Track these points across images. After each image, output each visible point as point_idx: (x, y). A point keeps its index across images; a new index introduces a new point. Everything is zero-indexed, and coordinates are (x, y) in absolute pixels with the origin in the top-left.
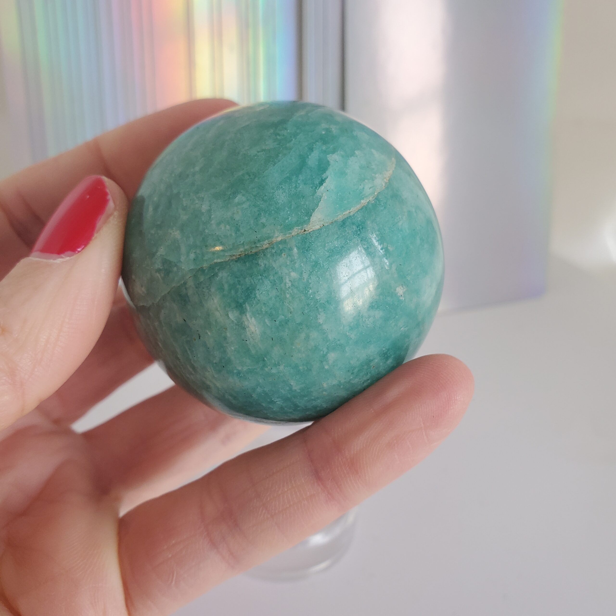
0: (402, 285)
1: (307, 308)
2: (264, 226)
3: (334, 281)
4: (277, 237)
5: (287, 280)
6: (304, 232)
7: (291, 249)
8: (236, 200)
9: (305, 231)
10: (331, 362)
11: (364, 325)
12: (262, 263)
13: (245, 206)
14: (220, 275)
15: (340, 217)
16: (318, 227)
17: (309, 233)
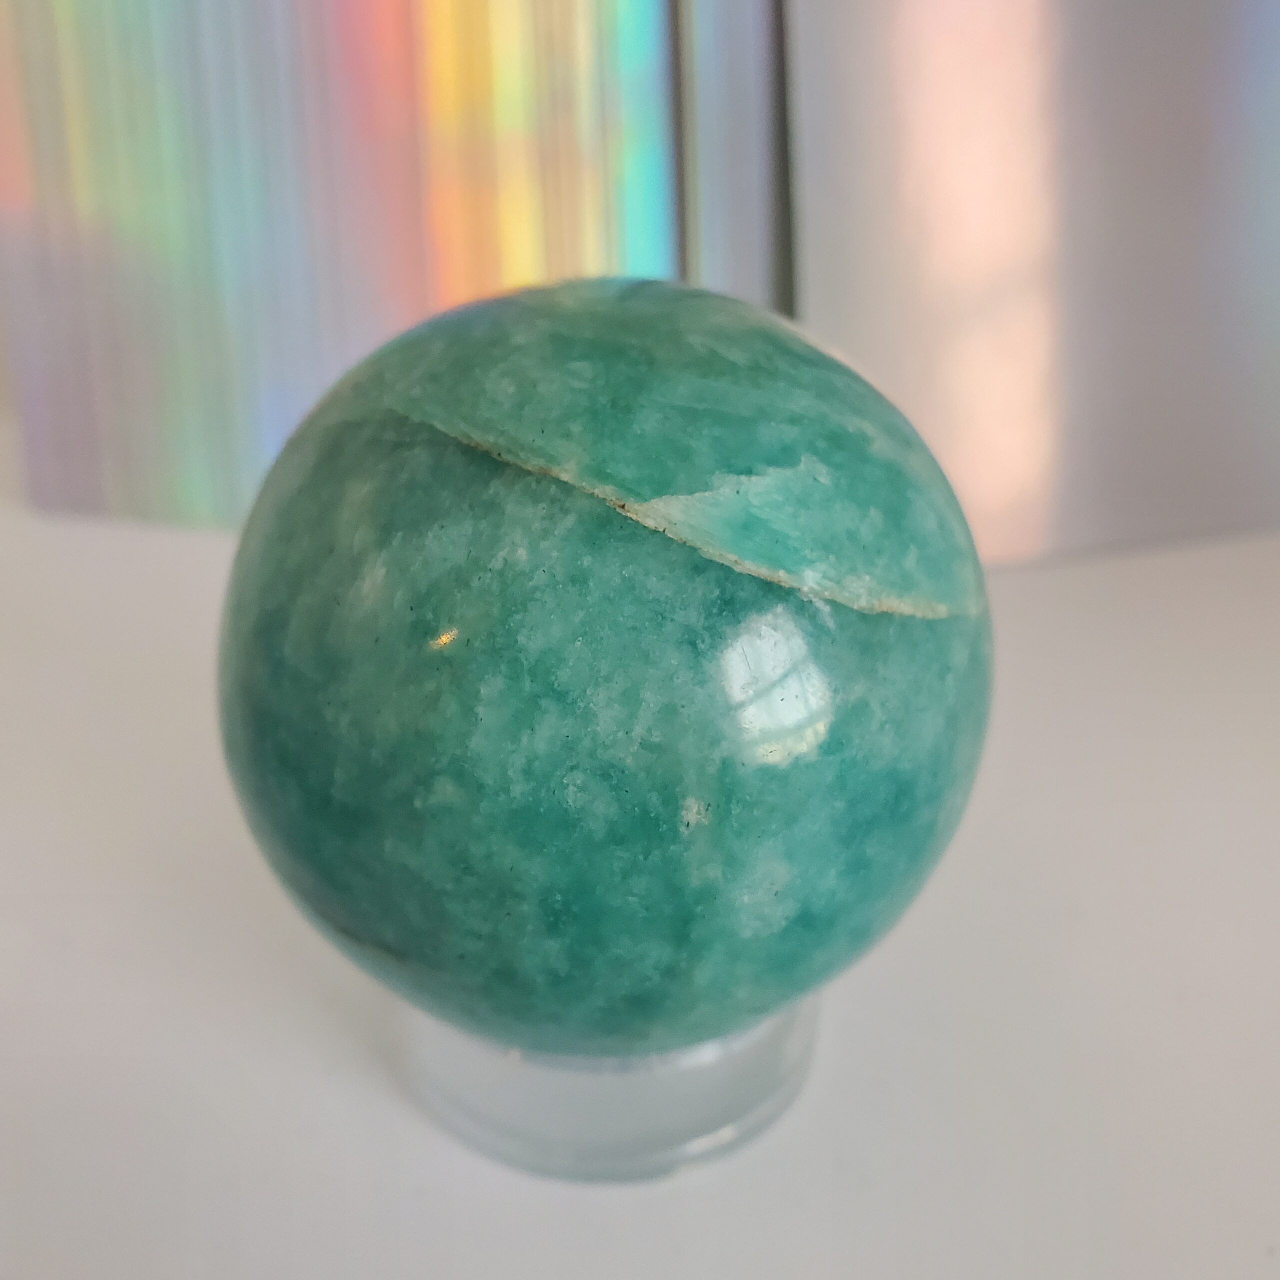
0: (709, 805)
1: (483, 638)
2: (568, 436)
3: (579, 641)
4: (566, 471)
5: (502, 554)
6: (619, 507)
7: (565, 512)
8: (576, 366)
9: (623, 507)
10: (433, 800)
11: (556, 792)
12: (496, 487)
13: (577, 384)
14: (417, 451)
15: (711, 552)
16: (651, 523)
17: (626, 518)
